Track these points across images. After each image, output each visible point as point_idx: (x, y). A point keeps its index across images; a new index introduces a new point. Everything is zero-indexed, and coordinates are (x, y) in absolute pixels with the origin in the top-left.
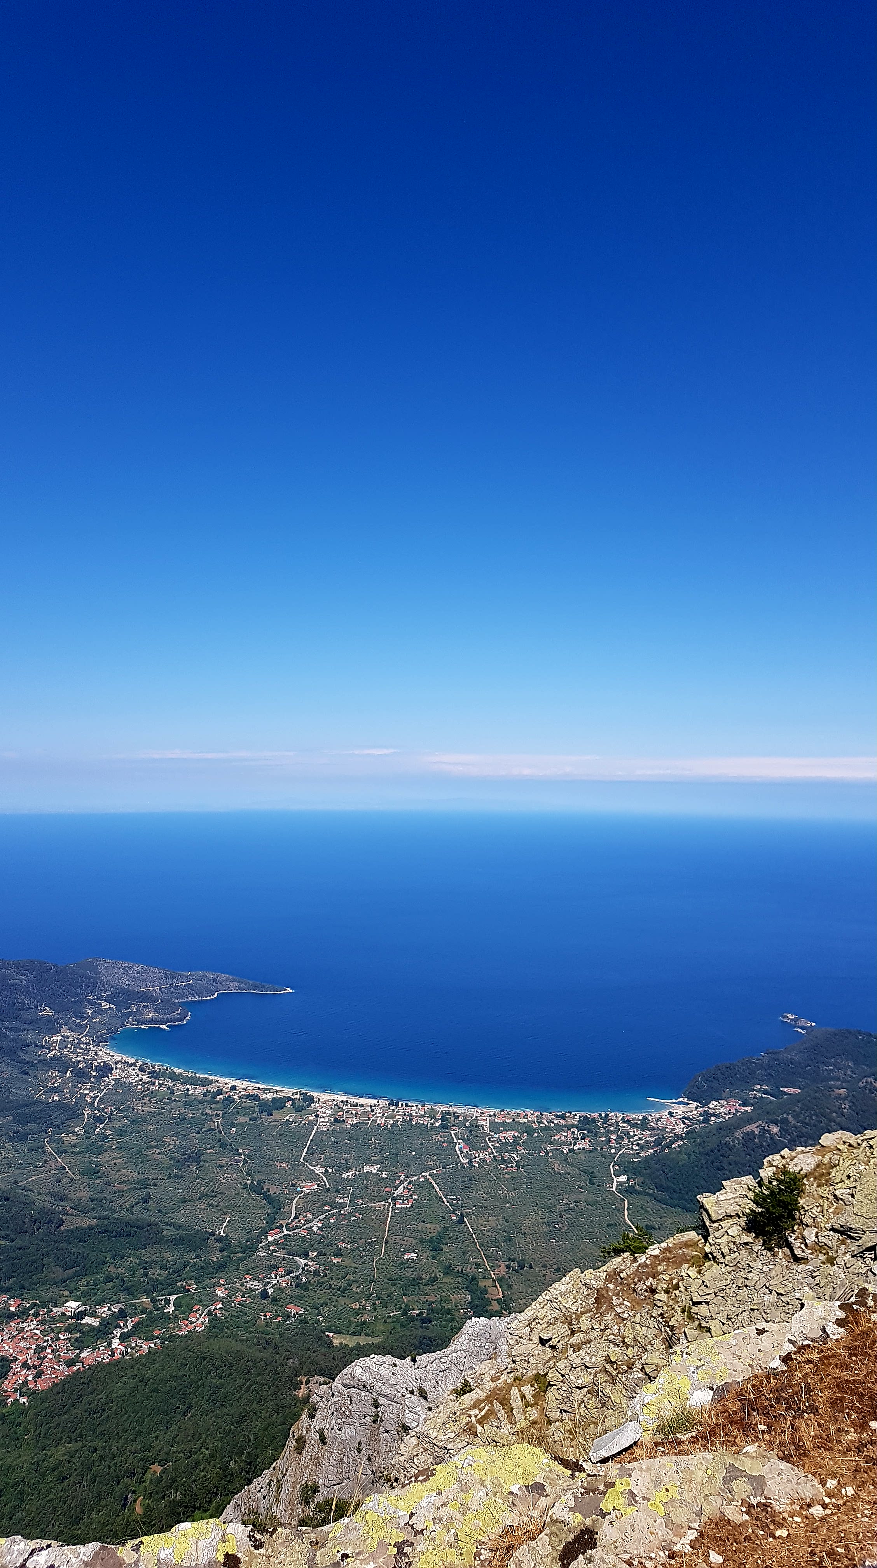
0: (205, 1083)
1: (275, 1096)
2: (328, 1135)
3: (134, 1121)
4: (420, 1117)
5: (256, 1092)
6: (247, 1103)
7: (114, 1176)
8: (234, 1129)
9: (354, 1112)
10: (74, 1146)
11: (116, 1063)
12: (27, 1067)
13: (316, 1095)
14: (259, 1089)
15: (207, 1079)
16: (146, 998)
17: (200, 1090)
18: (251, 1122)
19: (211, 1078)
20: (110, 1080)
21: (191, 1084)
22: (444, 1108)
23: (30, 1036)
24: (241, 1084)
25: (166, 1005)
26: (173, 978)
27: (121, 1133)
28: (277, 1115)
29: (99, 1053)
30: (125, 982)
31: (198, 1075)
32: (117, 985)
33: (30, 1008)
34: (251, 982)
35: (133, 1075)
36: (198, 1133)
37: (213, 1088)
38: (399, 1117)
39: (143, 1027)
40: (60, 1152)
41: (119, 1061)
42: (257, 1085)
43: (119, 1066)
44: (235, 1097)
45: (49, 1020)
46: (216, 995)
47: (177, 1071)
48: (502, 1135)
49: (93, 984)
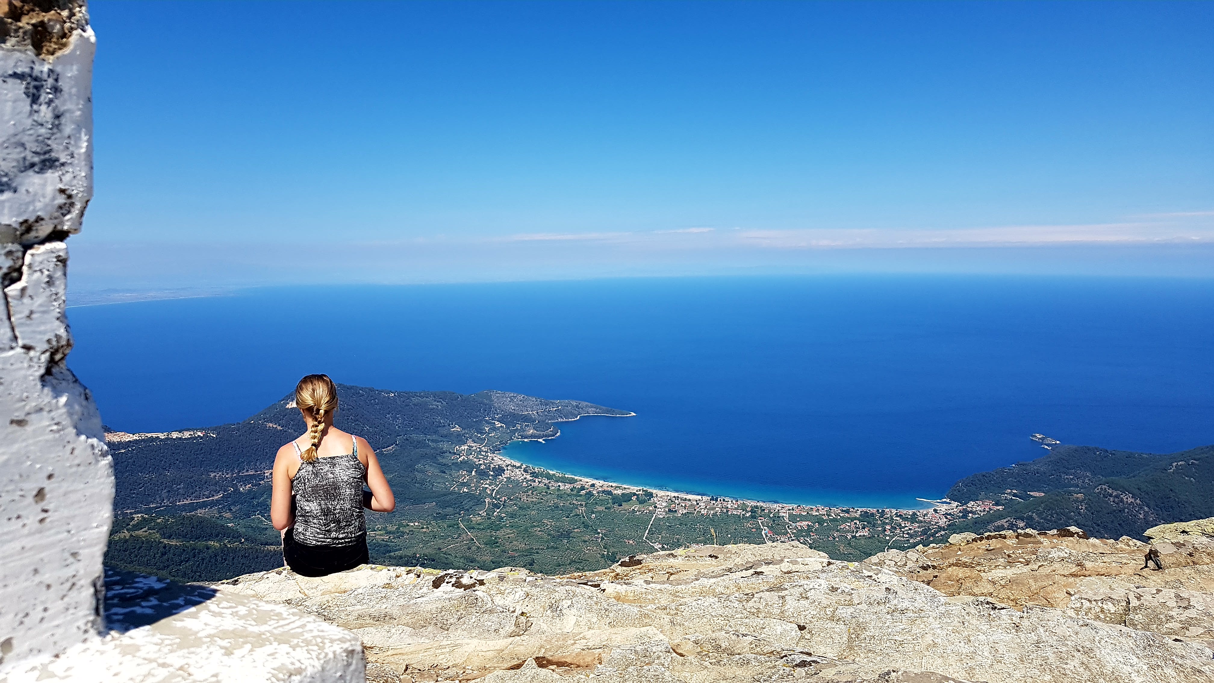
0: (572, 481)
1: (624, 492)
2: (664, 522)
3: (521, 507)
4: (734, 509)
5: (609, 489)
6: (604, 497)
7: (508, 546)
8: (594, 515)
9: (683, 505)
10: (479, 524)
11: (507, 466)
12: (444, 468)
13: (654, 491)
14: (612, 486)
15: (573, 479)
16: (527, 419)
17: (568, 486)
18: (606, 510)
19: (576, 478)
20: (504, 477)
21: (562, 482)
22: (753, 503)
23: (445, 446)
24: (599, 483)
25: (542, 425)
26: (546, 405)
27: (512, 516)
28: (625, 506)
29: (494, 458)
30: (512, 407)
31: (566, 476)
32: (506, 409)
33: (444, 426)
34: (604, 407)
35: (519, 475)
36: (568, 517)
37: (578, 485)
38: (718, 509)
39: (526, 440)
40: (470, 528)
41: (509, 465)
42: (610, 484)
43: (509, 468)
44: (594, 492)
45: (459, 435)
46: (578, 417)
47: (551, 472)
48: (798, 524)
49: (488, 409)
